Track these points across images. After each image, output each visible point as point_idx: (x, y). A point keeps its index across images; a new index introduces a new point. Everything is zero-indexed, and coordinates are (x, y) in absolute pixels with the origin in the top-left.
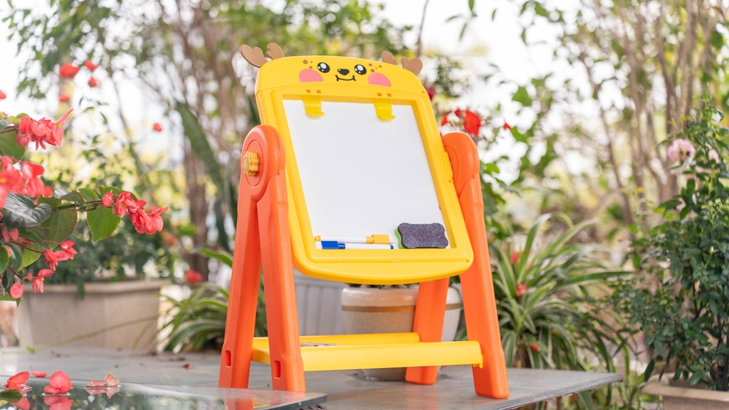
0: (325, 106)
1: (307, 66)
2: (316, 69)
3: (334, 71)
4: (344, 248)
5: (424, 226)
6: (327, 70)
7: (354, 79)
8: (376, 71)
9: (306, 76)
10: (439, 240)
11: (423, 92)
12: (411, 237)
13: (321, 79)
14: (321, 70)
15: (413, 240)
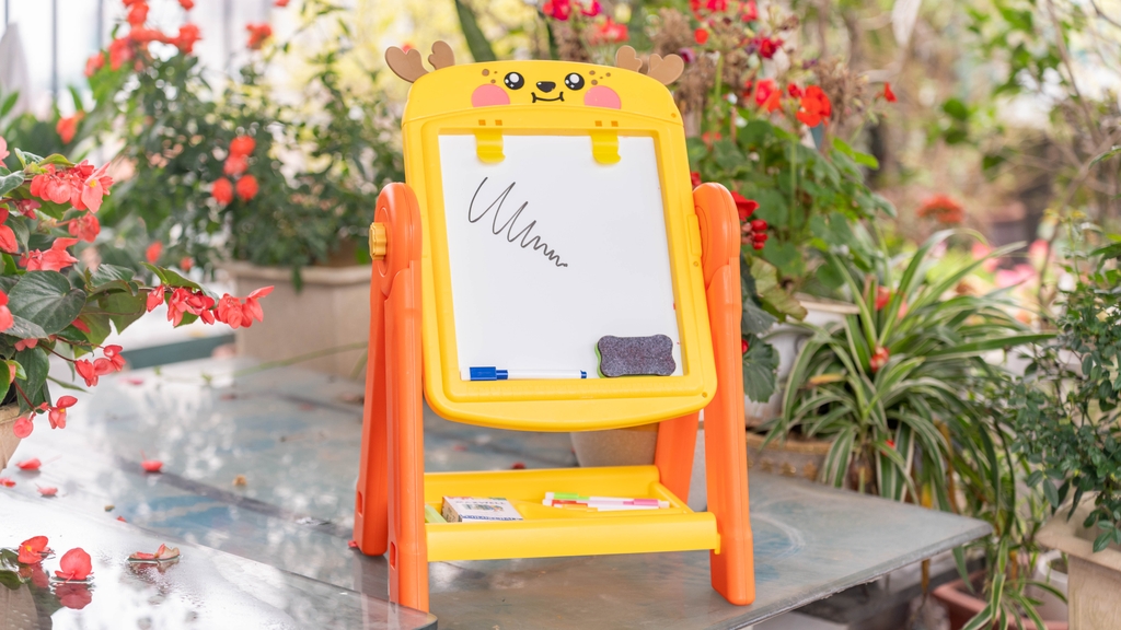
0: (508, 143)
1: (487, 80)
2: (501, 83)
3: (530, 86)
4: (505, 377)
5: (639, 339)
6: (519, 84)
7: (561, 98)
8: (600, 83)
9: (483, 97)
10: (661, 363)
11: (674, 115)
12: (617, 359)
13: (506, 101)
14: (508, 85)
15: (619, 363)
